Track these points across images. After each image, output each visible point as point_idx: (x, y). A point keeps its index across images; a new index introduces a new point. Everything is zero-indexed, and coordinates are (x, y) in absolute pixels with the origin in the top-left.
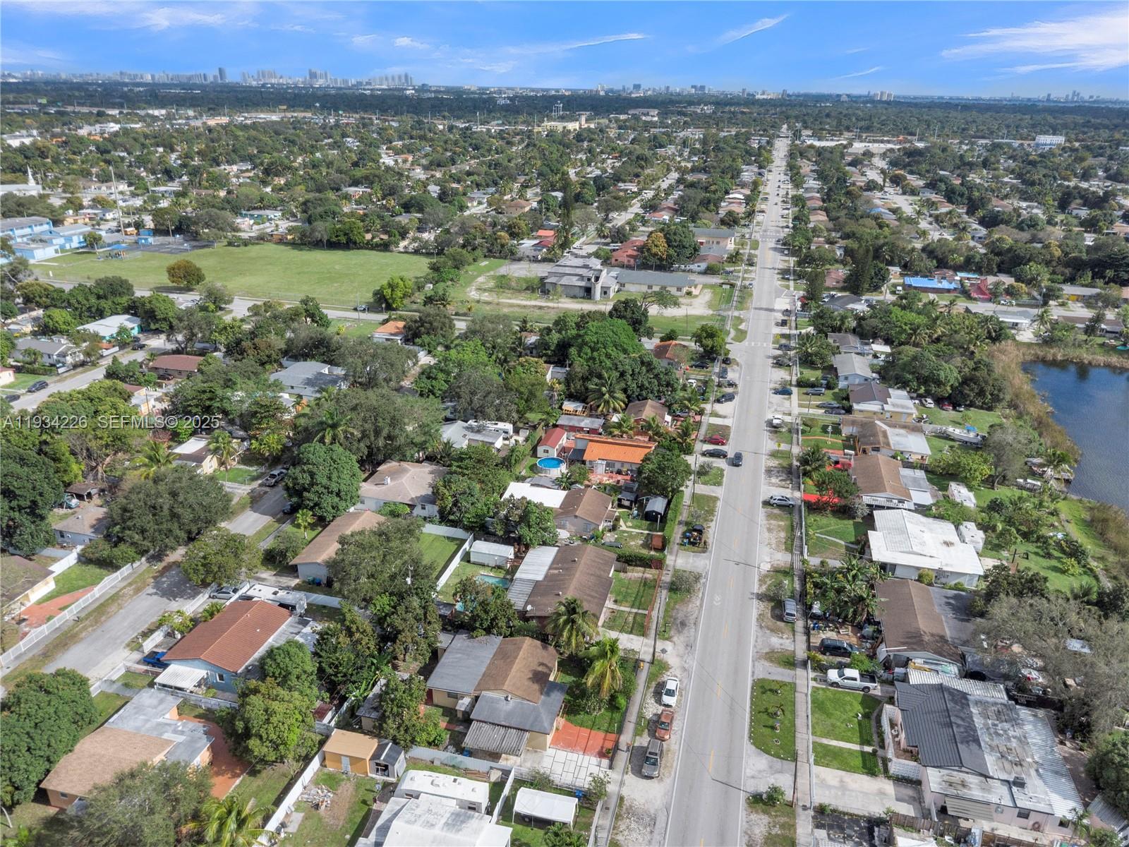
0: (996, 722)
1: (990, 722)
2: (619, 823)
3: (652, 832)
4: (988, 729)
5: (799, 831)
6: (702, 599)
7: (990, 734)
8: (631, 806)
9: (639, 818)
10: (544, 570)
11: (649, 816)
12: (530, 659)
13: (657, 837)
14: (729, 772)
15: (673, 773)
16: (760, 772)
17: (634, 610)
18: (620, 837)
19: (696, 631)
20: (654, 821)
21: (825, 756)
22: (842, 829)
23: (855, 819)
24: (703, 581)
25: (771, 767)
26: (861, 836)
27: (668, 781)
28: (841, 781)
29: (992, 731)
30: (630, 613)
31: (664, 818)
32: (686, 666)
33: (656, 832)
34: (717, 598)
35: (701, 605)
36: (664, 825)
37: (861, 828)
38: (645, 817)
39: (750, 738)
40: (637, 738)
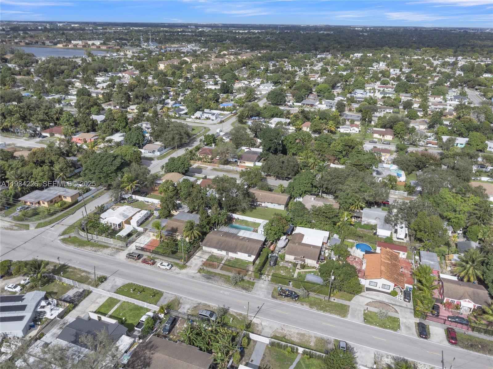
0: (80, 359)
1: (82, 356)
4: (79, 352)
5: (86, 285)
7: (76, 351)
8: (120, 252)
9: (114, 253)
11: (114, 255)
14: (120, 274)
15: (127, 262)
16: (115, 282)
19: (203, 281)
20: (112, 256)
21: (111, 302)
22: (78, 296)
23: (80, 301)
25: (116, 285)
26: (73, 300)
27: (125, 260)
28: (97, 303)
29: (77, 353)
31: (112, 258)
32: (181, 274)
36: (109, 257)
37: (75, 301)
39: (131, 283)
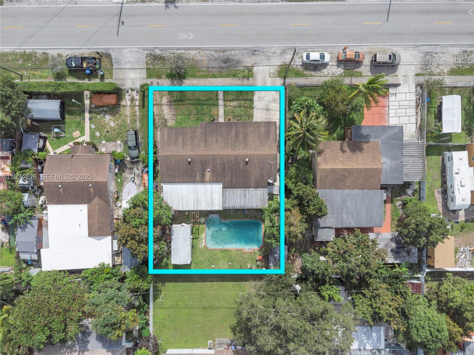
2: (435, 73)
3: (436, 53)
6: (188, 49)
8: (421, 69)
9: (428, 62)
10: (209, 187)
11: (425, 56)
12: (341, 159)
13: (439, 49)
15: (388, 47)
17: (221, 102)
18: (446, 70)
19: (234, 49)
20: (427, 53)
24: (158, 52)
30: (225, 106)
31: (424, 47)
32: (278, 52)
33: (435, 51)
34: (183, 36)
35: (195, 49)
36: (429, 47)
38: (426, 59)
40: (363, 74)
